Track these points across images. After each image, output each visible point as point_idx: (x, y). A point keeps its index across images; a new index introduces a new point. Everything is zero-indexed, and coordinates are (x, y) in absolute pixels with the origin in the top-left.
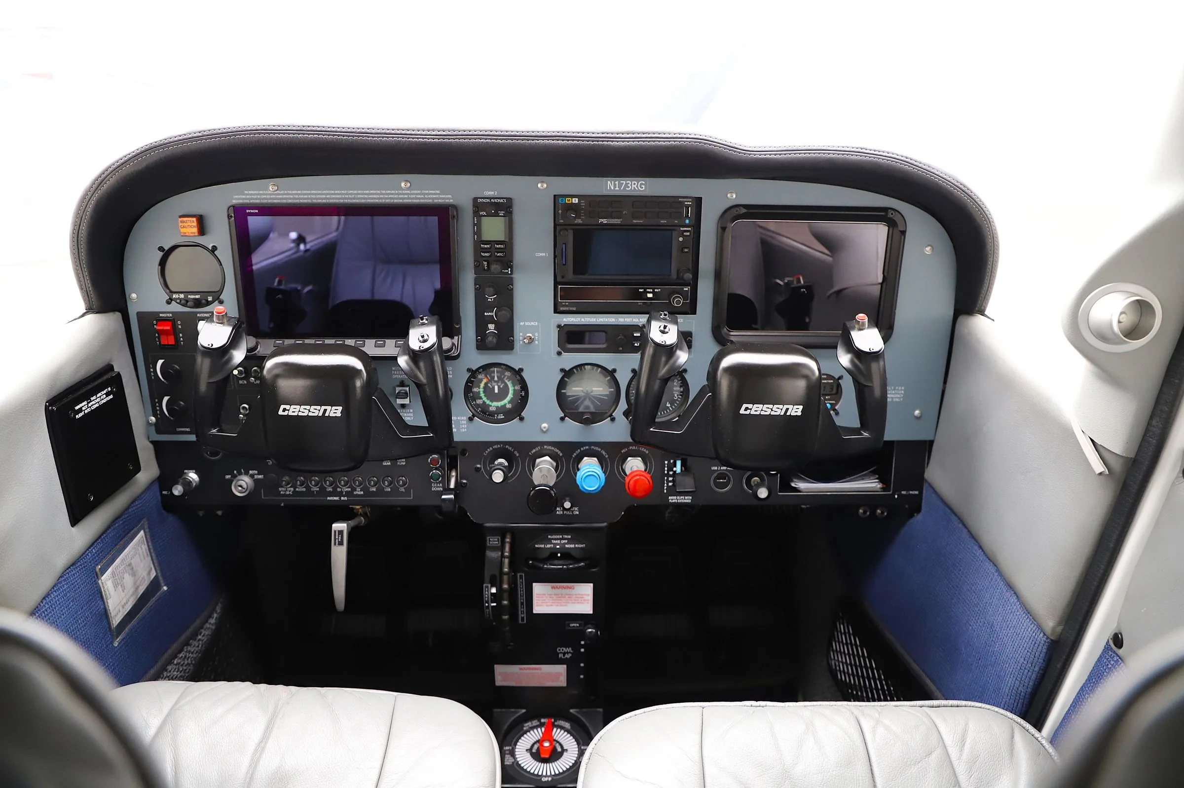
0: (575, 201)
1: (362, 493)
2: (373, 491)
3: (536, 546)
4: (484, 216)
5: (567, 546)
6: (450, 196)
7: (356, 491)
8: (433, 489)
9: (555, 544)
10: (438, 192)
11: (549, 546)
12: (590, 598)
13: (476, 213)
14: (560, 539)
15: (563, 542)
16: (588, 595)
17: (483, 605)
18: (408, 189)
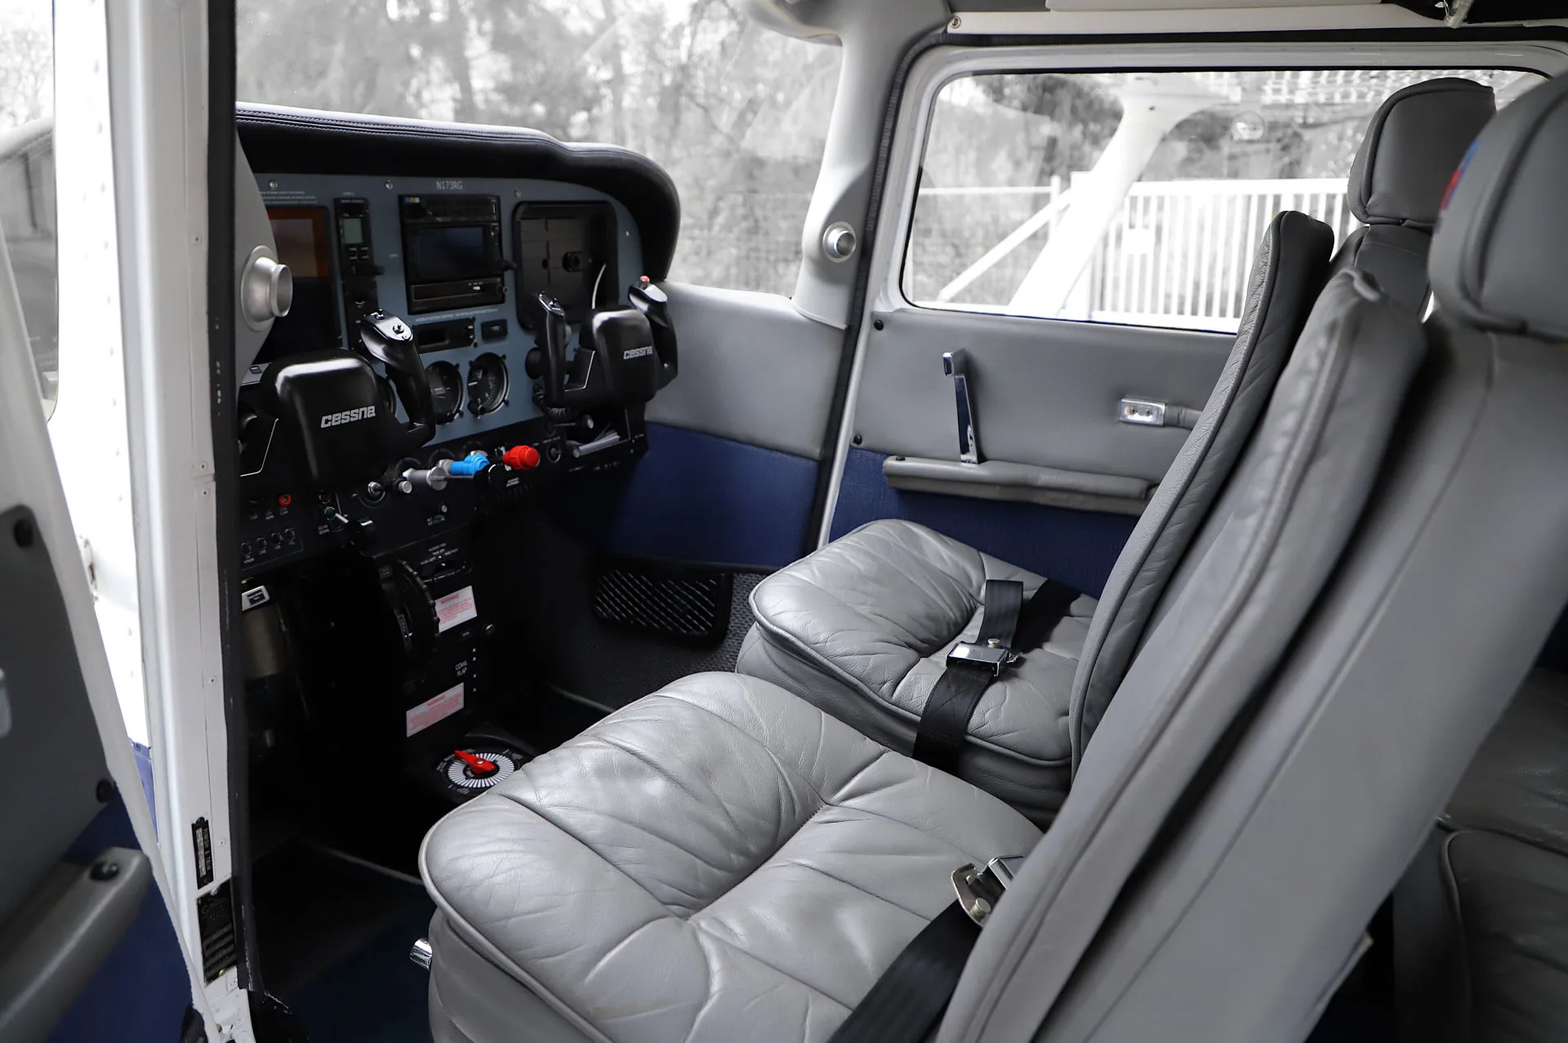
0: (417, 200)
1: (253, 560)
2: (264, 554)
3: (422, 563)
4: (348, 218)
5: (446, 554)
6: (314, 197)
7: (246, 559)
8: (321, 533)
9: (437, 556)
10: (303, 193)
11: (432, 559)
12: (472, 601)
13: (338, 216)
14: (439, 549)
15: (442, 550)
16: (470, 599)
17: (402, 638)
18: (276, 190)
